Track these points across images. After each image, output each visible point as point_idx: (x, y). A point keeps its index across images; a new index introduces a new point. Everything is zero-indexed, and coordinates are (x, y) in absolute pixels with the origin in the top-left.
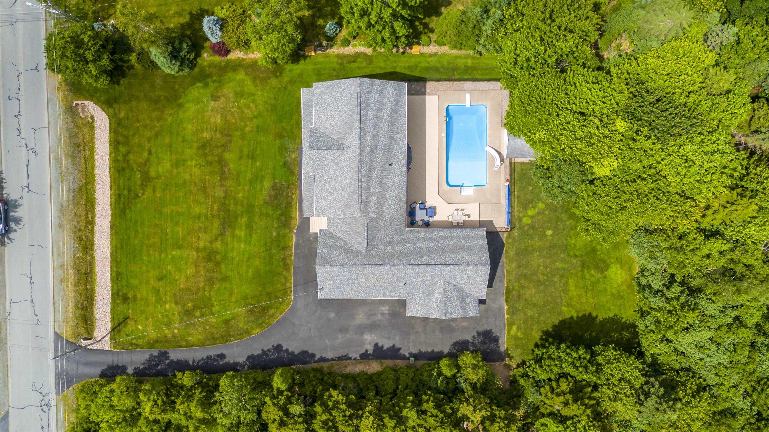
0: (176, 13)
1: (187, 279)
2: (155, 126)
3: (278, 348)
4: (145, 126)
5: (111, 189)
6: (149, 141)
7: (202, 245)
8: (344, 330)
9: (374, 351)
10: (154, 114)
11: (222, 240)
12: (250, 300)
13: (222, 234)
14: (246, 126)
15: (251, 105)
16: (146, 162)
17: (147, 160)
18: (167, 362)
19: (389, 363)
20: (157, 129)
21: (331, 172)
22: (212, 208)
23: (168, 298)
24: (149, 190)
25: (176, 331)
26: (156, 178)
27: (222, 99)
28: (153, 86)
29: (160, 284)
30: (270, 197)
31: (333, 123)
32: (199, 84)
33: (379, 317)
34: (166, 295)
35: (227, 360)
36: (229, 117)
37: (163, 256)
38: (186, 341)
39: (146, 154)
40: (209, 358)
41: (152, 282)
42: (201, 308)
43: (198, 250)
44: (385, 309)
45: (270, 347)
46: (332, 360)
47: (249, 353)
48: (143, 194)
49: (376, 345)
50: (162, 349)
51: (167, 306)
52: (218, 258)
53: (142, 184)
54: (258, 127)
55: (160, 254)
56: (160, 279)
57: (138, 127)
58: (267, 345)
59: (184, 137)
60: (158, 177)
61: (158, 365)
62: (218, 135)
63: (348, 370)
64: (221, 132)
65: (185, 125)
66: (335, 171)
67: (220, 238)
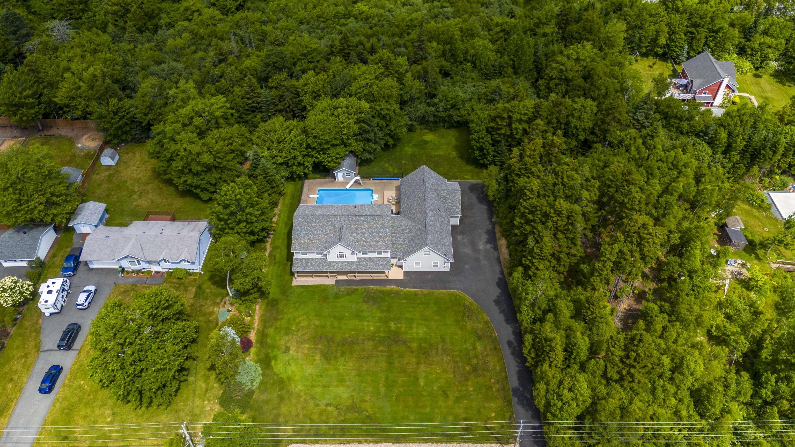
0: (205, 381)
1: (445, 371)
2: (305, 400)
3: (497, 302)
4: (304, 408)
5: (361, 442)
6: (317, 405)
7: (414, 360)
8: (477, 260)
9: (491, 243)
10: (294, 401)
11: (410, 342)
12: (459, 318)
13: (405, 342)
14: (314, 324)
15: (297, 321)
16: (337, 409)
17: (337, 407)
18: (521, 389)
19: (498, 235)
20: (308, 398)
21: (358, 237)
22: (381, 351)
23: (463, 388)
24: (364, 406)
25: (493, 381)
26: (353, 399)
27: (289, 344)
28: (267, 402)
29: (451, 396)
30: (374, 304)
31: (323, 235)
32: (273, 363)
33: (466, 240)
34: (460, 391)
35: (512, 340)
36: (306, 337)
37: (425, 393)
38: (501, 371)
39: (330, 409)
40: (513, 353)
41: (450, 403)
42: (470, 358)
43: (418, 363)
44: (459, 237)
45: (496, 308)
46: (501, 267)
47: (504, 323)
48: (367, 411)
49: (487, 242)
50: (511, 393)
51: (471, 389)
52: (424, 345)
53: (358, 412)
54: (316, 315)
55: (424, 396)
56: (446, 395)
57: (304, 415)
58: (495, 310)
59: (318, 376)
60: (352, 397)
61: (526, 397)
62: (319, 346)
63: (507, 257)
64: (317, 344)
65: (307, 374)
66: (358, 234)
67: (409, 344)
